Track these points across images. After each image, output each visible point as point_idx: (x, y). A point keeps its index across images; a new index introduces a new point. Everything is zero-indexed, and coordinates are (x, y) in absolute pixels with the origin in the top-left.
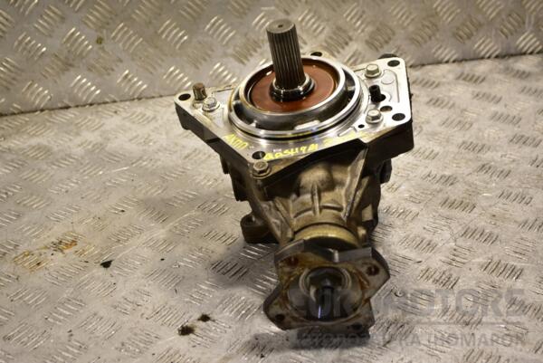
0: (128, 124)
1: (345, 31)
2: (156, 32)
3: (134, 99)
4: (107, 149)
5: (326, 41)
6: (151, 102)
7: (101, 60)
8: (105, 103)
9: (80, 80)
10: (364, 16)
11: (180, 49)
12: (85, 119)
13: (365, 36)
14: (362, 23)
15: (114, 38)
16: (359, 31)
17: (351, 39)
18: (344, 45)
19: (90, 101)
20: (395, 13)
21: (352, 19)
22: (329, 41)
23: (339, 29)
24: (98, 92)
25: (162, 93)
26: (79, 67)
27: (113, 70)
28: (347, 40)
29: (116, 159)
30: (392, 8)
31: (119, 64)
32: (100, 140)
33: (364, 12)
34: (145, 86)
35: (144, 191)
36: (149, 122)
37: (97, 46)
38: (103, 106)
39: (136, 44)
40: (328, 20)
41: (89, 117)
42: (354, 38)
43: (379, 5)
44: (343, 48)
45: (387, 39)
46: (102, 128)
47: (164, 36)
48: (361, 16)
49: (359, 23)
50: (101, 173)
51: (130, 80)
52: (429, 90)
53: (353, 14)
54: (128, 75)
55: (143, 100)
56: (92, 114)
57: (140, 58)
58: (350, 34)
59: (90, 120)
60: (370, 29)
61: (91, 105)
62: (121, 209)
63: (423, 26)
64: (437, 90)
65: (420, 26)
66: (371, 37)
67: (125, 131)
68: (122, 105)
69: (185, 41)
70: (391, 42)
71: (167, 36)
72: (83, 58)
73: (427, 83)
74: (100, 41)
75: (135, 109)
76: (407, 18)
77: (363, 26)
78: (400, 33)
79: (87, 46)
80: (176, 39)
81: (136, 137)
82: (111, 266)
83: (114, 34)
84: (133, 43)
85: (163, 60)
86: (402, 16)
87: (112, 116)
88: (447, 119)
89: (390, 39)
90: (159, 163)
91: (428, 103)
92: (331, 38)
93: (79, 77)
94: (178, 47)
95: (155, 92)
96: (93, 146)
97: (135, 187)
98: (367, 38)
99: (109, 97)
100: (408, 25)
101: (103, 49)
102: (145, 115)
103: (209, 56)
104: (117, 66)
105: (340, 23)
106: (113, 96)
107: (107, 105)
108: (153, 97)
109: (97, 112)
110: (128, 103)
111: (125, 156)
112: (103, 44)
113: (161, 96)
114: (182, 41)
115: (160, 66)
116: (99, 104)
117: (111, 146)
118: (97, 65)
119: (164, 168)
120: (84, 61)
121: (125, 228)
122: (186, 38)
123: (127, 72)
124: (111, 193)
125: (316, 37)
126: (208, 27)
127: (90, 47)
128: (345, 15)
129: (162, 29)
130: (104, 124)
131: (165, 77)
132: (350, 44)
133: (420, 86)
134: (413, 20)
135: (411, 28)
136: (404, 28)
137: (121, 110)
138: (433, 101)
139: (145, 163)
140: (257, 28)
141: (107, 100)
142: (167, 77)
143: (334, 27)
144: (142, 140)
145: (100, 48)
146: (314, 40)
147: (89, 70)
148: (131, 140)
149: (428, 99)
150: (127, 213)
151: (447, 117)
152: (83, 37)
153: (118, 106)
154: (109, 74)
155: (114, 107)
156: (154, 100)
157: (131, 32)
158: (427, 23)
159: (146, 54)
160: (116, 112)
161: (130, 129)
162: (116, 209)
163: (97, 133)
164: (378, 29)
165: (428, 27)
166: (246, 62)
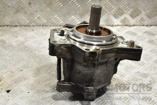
0: (35, 35)
1: (122, 10)
2: (51, 3)
3: (40, 26)
4: (25, 44)
5: (114, 13)
6: (46, 28)
7: (30, 11)
8: (30, 26)
9: (21, 17)
10: (130, 5)
11: (59, 10)
12: (22, 31)
13: (129, 12)
14: (129, 7)
15: (35, 3)
16: (128, 10)
17: (124, 13)
18: (121, 15)
19: (25, 25)
20: (142, 5)
21: (125, 5)
22: (116, 13)
23: (120, 9)
24: (28, 21)
25: (51, 25)
26: (22, 12)
27: (34, 14)
28: (122, 13)
29: (26, 49)
30: (141, 3)
31: (36, 13)
32: (24, 40)
33: (130, 3)
34: (45, 21)
35: (32, 64)
36: (43, 36)
37: (29, 5)
38: (29, 27)
39: (43, 6)
40: (115, 5)
41: (23, 31)
42: (125, 13)
43: (136, 2)
44: (120, 16)
45: (138, 14)
46: (26, 36)
47: (53, 4)
48: (128, 5)
49: (128, 7)
50: (20, 54)
51: (40, 19)
52: (150, 36)
53: (126, 3)
54: (39, 17)
55: (44, 26)
56: (24, 30)
57: (44, 11)
58: (124, 11)
59: (23, 32)
60: (132, 10)
61: (25, 26)
62: (21, 69)
63: (152, 11)
64: (153, 36)
65: (151, 11)
66: (131, 13)
67: (33, 38)
68: (36, 27)
69: (61, 7)
70: (139, 16)
71: (54, 5)
72: (23, 9)
73: (150, 33)
74: (30, 4)
75: (39, 30)
76: (146, 7)
77: (129, 9)
78: (143, 13)
79: (25, 5)
80: (58, 6)
81: (36, 41)
82: (10, 92)
83: (35, 2)
84: (42, 5)
85: (52, 13)
86: (145, 6)
87: (31, 31)
88: (153, 50)
89: (139, 14)
90: (41, 53)
91: (148, 42)
92: (116, 12)
93: (21, 16)
94: (58, 9)
95: (48, 24)
96: (20, 43)
97: (29, 62)
98: (130, 13)
99: (32, 24)
100: (147, 10)
101: (31, 6)
102: (42, 32)
103: (70, 13)
104: (35, 13)
105: (120, 6)
106: (33, 24)
107: (31, 27)
108: (47, 26)
109: (27, 29)
110: (38, 27)
111: (30, 48)
112: (31, 5)
113: (51, 26)
114: (60, 7)
115: (51, 15)
116: (28, 26)
117: (27, 44)
118: (28, 12)
119: (42, 55)
120: (24, 10)
121: (20, 77)
122: (62, 6)
123: (39, 16)
124: (20, 63)
125: (110, 11)
126: (70, 2)
127: (26, 5)
128: (122, 4)
129: (53, 2)
130: (27, 34)
131: (53, 19)
132: (123, 14)
133: (147, 34)
134: (148, 8)
135: (148, 11)
136: (145, 11)
137: (35, 29)
138: (150, 41)
139: (36, 52)
140: (88, 5)
141: (31, 25)
142: (54, 19)
143: (118, 8)
144: (38, 43)
145: (30, 6)
146: (110, 12)
147: (25, 13)
148: (35, 42)
149: (148, 40)
150: (23, 71)
151: (153, 48)
152: (24, 2)
153: (34, 28)
154: (32, 16)
155: (33, 28)
156: (48, 27)
157: (41, 2)
158: (154, 10)
159: (46, 10)
160: (33, 30)
161: (36, 37)
162: (19, 69)
163: (23, 38)
164: (135, 10)
165: (154, 12)
166: (83, 17)
